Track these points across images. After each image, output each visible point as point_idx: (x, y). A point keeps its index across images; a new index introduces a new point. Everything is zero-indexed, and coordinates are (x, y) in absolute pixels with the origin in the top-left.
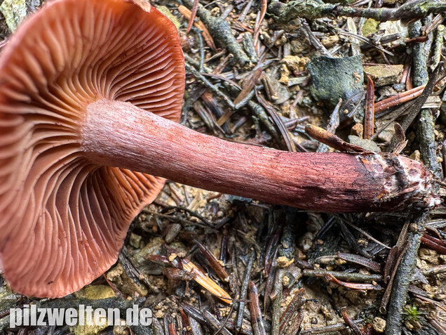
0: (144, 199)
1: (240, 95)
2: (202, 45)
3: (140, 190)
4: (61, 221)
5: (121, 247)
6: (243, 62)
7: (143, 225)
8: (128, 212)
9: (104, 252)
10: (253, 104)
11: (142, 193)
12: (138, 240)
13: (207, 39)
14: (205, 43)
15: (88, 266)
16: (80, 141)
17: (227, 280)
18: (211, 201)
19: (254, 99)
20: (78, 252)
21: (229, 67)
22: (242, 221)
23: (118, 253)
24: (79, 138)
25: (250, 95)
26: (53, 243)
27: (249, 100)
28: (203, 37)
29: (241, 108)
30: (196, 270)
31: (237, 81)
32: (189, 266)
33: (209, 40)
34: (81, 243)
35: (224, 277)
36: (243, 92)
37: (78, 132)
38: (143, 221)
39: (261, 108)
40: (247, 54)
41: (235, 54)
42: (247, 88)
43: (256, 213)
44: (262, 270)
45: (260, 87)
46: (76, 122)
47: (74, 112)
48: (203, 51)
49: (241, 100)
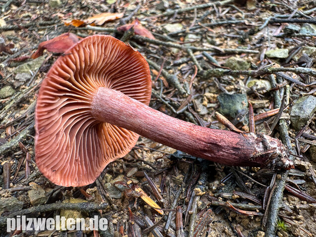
0: (118, 154)
1: (180, 108)
2: (162, 86)
3: (116, 147)
4: (69, 142)
5: (98, 176)
6: (183, 93)
7: (114, 169)
8: (107, 159)
9: (87, 173)
10: (187, 113)
11: (117, 151)
12: (109, 177)
13: (165, 84)
14: (164, 85)
15: (76, 176)
16: (91, 103)
17: (162, 200)
18: (158, 160)
19: (187, 110)
20: (73, 165)
21: (175, 96)
22: (175, 170)
23: (95, 179)
24: (92, 101)
25: (185, 108)
26: (62, 149)
27: (184, 110)
28: (163, 83)
29: (180, 114)
30: (143, 192)
31: (179, 102)
32: (138, 190)
33: (166, 84)
34: (76, 160)
35: (160, 199)
36: (182, 106)
37: (92, 98)
38: (115, 166)
39: (190, 114)
40: (185, 90)
41: (179, 89)
42: (184, 104)
43: (184, 168)
44: (185, 198)
45: (191, 105)
46: (91, 93)
47: (92, 89)
48: (162, 88)
49: (180, 110)
